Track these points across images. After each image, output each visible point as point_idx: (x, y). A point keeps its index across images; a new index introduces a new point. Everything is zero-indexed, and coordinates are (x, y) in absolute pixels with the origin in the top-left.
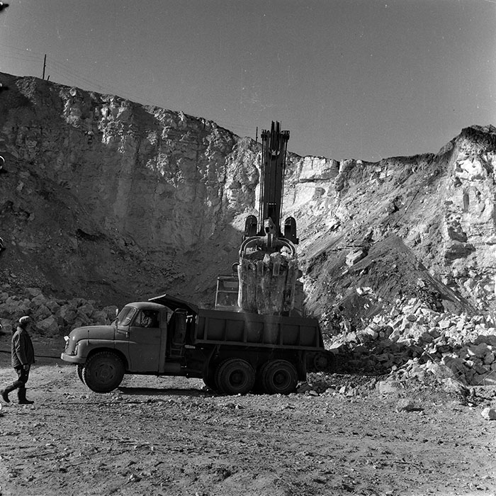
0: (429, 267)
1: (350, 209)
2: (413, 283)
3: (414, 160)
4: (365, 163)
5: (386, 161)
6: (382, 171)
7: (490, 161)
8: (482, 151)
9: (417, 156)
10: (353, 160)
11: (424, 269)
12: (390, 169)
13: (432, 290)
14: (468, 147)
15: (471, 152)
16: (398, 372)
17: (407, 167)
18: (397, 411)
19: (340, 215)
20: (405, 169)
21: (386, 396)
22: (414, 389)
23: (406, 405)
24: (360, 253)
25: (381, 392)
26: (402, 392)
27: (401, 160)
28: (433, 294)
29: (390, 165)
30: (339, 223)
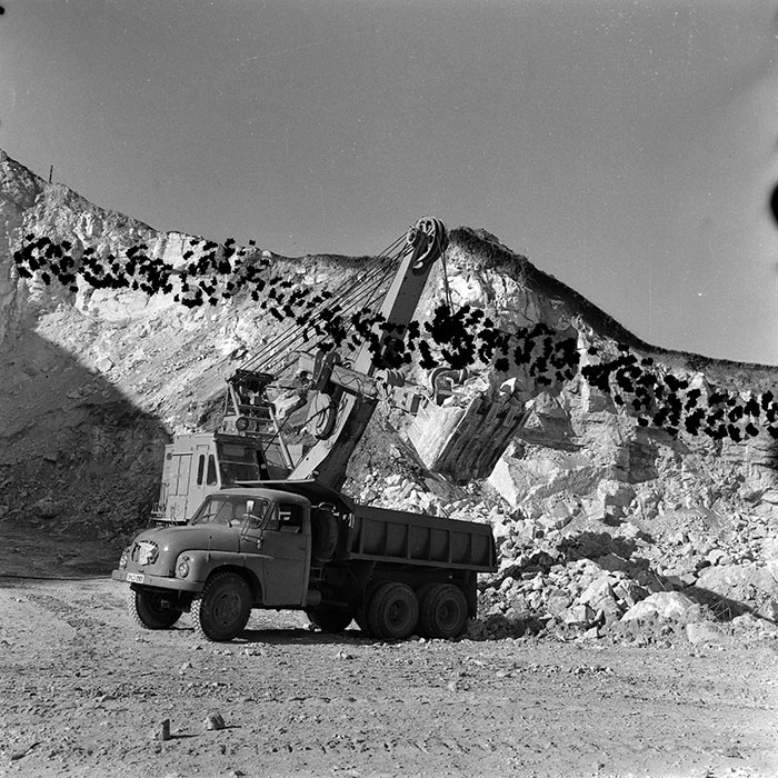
0: (398, 428)
1: (260, 327)
2: (384, 450)
3: (360, 262)
4: (275, 257)
5: (314, 259)
6: (306, 273)
7: (491, 282)
8: (480, 266)
9: (366, 258)
10: (258, 250)
11: (392, 430)
12: (322, 272)
13: (411, 462)
14: (462, 258)
15: (465, 265)
17: (350, 272)
19: (244, 336)
20: (347, 275)
24: (295, 400)
27: (340, 260)
28: (413, 469)
29: (321, 266)
30: (243, 347)
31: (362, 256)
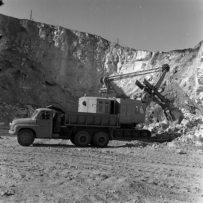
0: (190, 96)
2: (183, 102)
3: (184, 51)
4: (163, 53)
5: (172, 52)
6: (170, 56)
9: (185, 49)
10: (158, 51)
11: (188, 96)
12: (174, 55)
13: (191, 105)
16: (177, 139)
17: (181, 54)
18: (176, 154)
20: (180, 55)
21: (172, 148)
22: (183, 145)
23: (180, 151)
24: (161, 90)
25: (169, 146)
26: (178, 146)
27: (179, 51)
28: (192, 107)
29: (174, 53)
30: (152, 78)
31: (184, 49)
